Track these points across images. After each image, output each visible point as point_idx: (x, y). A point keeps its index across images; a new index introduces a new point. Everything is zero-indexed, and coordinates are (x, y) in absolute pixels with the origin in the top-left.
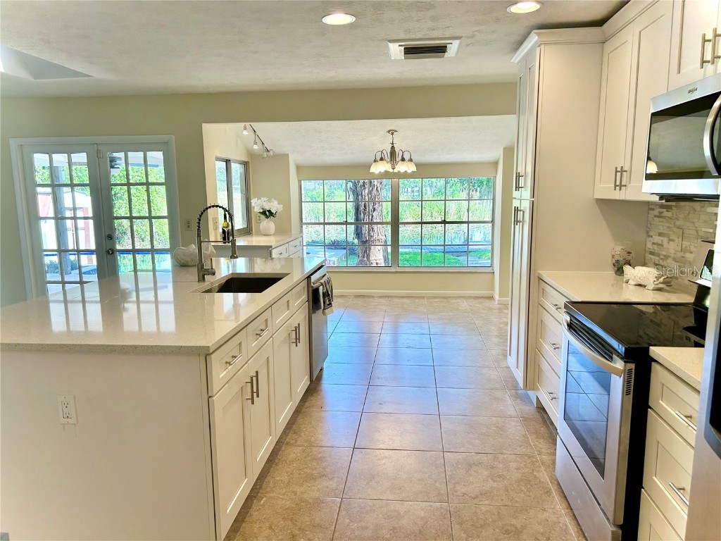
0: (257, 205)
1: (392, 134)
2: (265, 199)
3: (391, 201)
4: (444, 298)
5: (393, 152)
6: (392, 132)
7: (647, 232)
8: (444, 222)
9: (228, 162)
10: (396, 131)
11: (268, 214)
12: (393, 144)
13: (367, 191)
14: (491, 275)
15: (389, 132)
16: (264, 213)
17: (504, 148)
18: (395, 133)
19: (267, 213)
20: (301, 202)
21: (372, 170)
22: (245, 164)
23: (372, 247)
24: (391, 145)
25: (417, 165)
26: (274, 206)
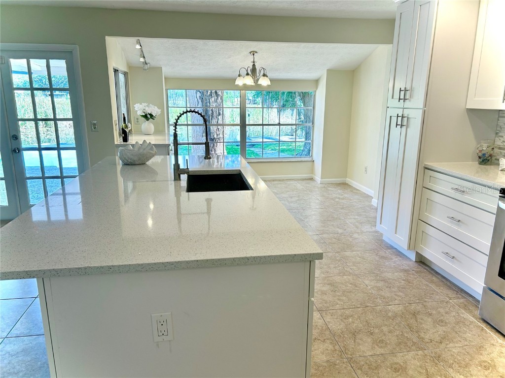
0: (139, 109)
1: (253, 55)
2: (146, 104)
3: (240, 108)
4: (280, 180)
5: (254, 70)
6: (253, 53)
7: (497, 134)
8: (279, 124)
9: (117, 72)
10: (256, 52)
11: (147, 117)
12: (254, 62)
13: (213, 99)
14: (311, 163)
15: (250, 53)
16: (145, 116)
17: (327, 70)
18: (255, 54)
19: (149, 116)
20: (168, 107)
21: (237, 83)
22: (125, 74)
23: (218, 144)
24: (252, 64)
25: (271, 80)
26: (154, 110)
